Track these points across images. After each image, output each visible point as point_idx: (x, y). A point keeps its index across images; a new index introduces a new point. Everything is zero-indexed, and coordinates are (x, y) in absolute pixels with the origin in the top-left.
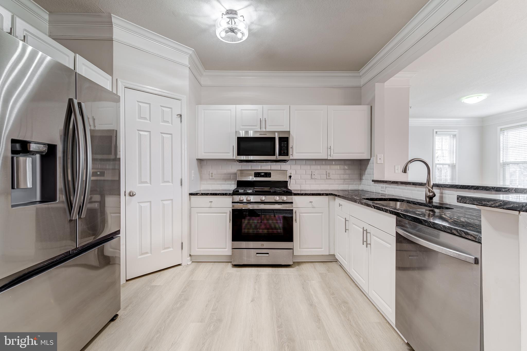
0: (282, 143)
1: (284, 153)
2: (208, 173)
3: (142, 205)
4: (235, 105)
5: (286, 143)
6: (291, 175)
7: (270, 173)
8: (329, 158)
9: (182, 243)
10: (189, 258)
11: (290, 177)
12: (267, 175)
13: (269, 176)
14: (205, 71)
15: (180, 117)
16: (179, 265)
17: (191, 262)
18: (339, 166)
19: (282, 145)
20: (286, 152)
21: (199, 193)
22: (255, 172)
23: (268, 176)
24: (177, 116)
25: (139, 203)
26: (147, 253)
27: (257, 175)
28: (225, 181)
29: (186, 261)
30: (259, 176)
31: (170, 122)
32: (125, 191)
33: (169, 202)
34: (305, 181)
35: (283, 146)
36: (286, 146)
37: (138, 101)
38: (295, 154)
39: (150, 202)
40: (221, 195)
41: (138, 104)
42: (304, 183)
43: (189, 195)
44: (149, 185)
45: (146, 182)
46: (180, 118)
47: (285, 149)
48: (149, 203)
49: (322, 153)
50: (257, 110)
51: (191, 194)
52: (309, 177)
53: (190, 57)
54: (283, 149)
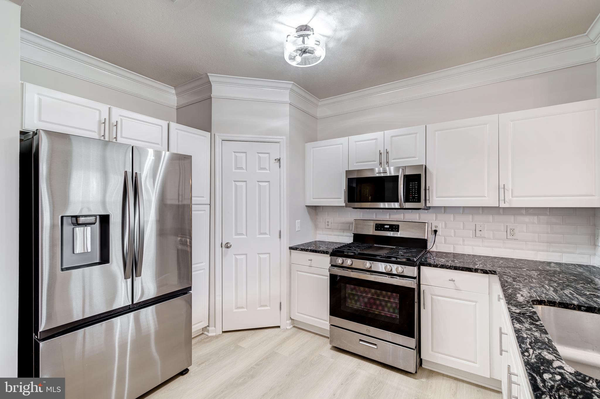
0: (411, 184)
1: (414, 198)
2: (324, 221)
3: (238, 257)
4: (348, 137)
5: (416, 183)
6: (436, 229)
7: (398, 226)
8: (502, 205)
9: (281, 303)
10: (289, 322)
11: (436, 231)
12: (394, 228)
13: (397, 230)
14: (319, 101)
15: (279, 161)
16: (279, 327)
17: (292, 326)
18: (536, 217)
19: (411, 186)
20: (416, 197)
21: (299, 248)
22: (376, 224)
23: (395, 230)
24: (276, 161)
25: (235, 255)
26: (242, 308)
27: (379, 227)
28: (343, 232)
29: (286, 325)
30: (382, 229)
31: (268, 168)
32: (222, 243)
33: (267, 256)
34: (463, 241)
35: (412, 188)
36: (416, 187)
37: (234, 152)
38: (435, 198)
39: (246, 254)
40: (321, 253)
41: (235, 155)
42: (461, 243)
43: (289, 249)
44: (245, 237)
45: (242, 234)
46: (279, 163)
47: (415, 192)
48: (245, 256)
49: (486, 196)
50: (376, 139)
51: (291, 248)
52: (471, 233)
53: (291, 91)
54: (412, 192)
